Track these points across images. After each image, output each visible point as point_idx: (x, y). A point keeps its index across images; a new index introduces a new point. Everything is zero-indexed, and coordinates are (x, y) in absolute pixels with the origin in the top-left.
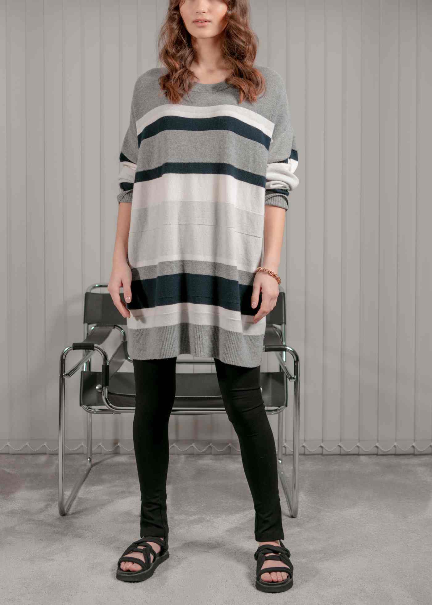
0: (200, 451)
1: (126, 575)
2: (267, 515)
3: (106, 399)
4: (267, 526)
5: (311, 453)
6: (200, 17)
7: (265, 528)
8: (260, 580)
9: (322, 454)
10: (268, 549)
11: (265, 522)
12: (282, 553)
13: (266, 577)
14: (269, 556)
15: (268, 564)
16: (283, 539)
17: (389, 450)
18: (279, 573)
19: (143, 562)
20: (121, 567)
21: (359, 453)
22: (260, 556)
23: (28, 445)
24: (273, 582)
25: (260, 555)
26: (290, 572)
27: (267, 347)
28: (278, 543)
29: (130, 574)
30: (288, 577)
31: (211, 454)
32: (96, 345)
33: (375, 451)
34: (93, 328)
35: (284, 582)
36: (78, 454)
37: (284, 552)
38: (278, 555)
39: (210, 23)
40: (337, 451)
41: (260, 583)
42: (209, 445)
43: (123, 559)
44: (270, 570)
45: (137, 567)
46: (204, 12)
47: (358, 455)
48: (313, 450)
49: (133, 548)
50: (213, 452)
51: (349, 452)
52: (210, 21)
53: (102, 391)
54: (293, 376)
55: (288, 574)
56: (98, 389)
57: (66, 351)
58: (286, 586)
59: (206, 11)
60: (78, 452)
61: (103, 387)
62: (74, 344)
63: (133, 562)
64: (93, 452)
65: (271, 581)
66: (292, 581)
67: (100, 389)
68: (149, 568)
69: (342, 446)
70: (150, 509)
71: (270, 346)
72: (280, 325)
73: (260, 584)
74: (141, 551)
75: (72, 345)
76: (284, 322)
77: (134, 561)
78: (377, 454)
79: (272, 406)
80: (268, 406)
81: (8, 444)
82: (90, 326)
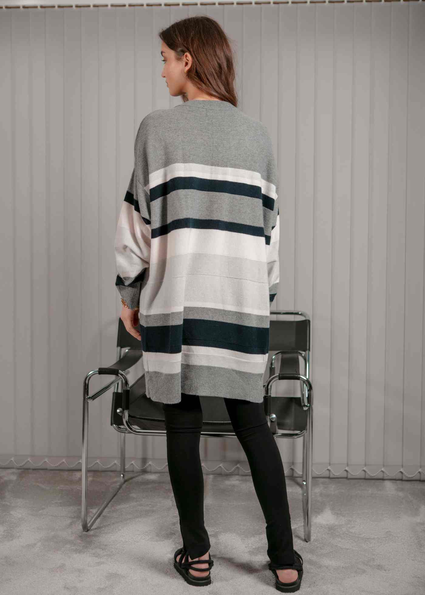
0: (227, 472)
3: (127, 422)
5: (336, 477)
9: (347, 478)
17: (414, 475)
21: (383, 477)
23: (65, 462)
27: (281, 376)
31: (238, 475)
32: (120, 371)
33: (399, 476)
34: (127, 351)
36: (112, 471)
40: (362, 475)
42: (236, 466)
47: (383, 479)
48: (337, 474)
50: (240, 473)
51: (374, 476)
53: (123, 414)
54: (306, 404)
56: (119, 412)
57: (89, 375)
60: (112, 469)
61: (123, 410)
62: (100, 369)
64: (126, 470)
67: (121, 412)
69: (367, 471)
71: (284, 374)
72: (305, 351)
75: (98, 370)
76: (308, 348)
78: (402, 480)
79: (294, 430)
80: (289, 430)
81: (46, 460)
82: (123, 349)
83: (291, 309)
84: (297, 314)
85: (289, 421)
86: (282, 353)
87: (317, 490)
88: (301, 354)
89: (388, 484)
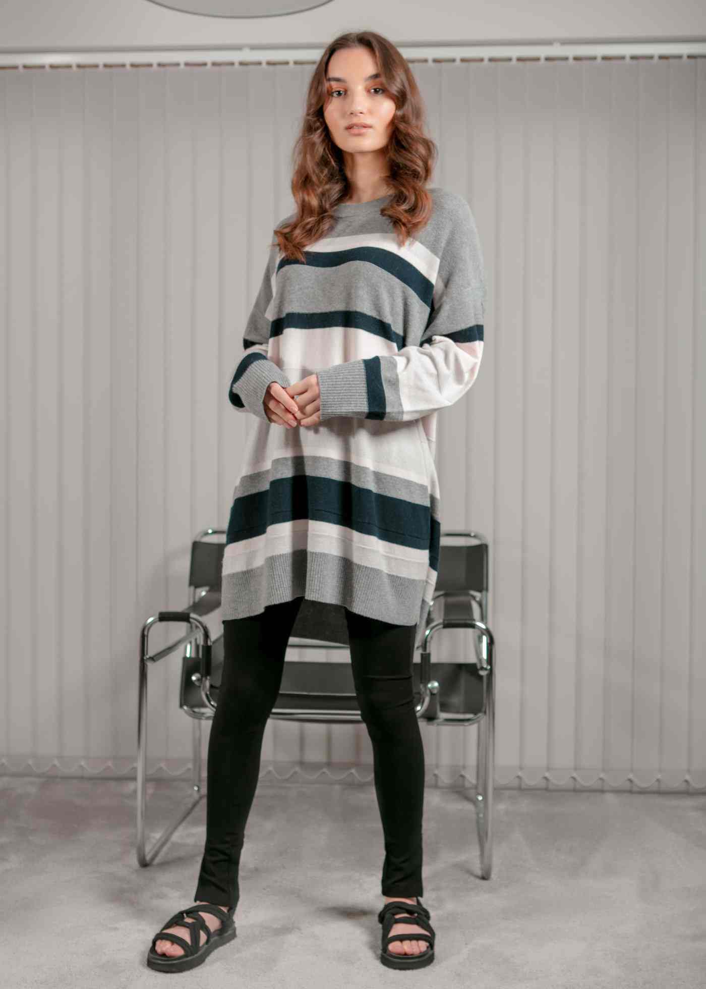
1: (160, 962)
2: (402, 859)
3: (207, 695)
4: (399, 876)
5: (530, 787)
6: (355, 120)
7: (396, 879)
8: (388, 952)
9: (546, 789)
10: (400, 908)
11: (399, 869)
12: (419, 914)
13: (394, 947)
14: (400, 919)
15: (399, 929)
16: (421, 896)
18: (414, 942)
19: (187, 943)
20: (157, 948)
21: (603, 787)
22: (386, 918)
23: (112, 767)
24: (406, 954)
25: (388, 916)
26: (430, 940)
27: (446, 622)
28: (412, 900)
29: (165, 961)
30: (428, 947)
32: (193, 615)
33: (627, 786)
34: (204, 593)
35: (422, 955)
37: (422, 912)
38: (413, 917)
39: (370, 130)
40: (570, 785)
41: (388, 955)
43: (160, 937)
44: (402, 938)
45: (177, 951)
46: (361, 113)
47: (602, 791)
48: (532, 783)
49: (177, 920)
51: (588, 786)
52: (370, 127)
53: (201, 681)
54: (485, 666)
55: (428, 944)
56: (195, 681)
57: (149, 622)
58: (425, 960)
59: (365, 111)
61: (202, 677)
62: (161, 613)
63: (173, 942)
65: (404, 953)
66: (433, 955)
67: (198, 680)
68: (196, 953)
69: (578, 778)
70: (214, 859)
71: (450, 622)
72: (480, 592)
73: (388, 957)
74: (188, 926)
75: (159, 614)
76: (485, 587)
77: (175, 940)
78: (631, 792)
79: (465, 713)
80: (458, 712)
81: (83, 763)
82: (198, 590)
83: (460, 528)
84: (468, 535)
85: (456, 700)
86: (446, 595)
87: (502, 807)
88: (474, 598)
89: (610, 798)
